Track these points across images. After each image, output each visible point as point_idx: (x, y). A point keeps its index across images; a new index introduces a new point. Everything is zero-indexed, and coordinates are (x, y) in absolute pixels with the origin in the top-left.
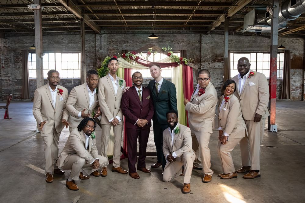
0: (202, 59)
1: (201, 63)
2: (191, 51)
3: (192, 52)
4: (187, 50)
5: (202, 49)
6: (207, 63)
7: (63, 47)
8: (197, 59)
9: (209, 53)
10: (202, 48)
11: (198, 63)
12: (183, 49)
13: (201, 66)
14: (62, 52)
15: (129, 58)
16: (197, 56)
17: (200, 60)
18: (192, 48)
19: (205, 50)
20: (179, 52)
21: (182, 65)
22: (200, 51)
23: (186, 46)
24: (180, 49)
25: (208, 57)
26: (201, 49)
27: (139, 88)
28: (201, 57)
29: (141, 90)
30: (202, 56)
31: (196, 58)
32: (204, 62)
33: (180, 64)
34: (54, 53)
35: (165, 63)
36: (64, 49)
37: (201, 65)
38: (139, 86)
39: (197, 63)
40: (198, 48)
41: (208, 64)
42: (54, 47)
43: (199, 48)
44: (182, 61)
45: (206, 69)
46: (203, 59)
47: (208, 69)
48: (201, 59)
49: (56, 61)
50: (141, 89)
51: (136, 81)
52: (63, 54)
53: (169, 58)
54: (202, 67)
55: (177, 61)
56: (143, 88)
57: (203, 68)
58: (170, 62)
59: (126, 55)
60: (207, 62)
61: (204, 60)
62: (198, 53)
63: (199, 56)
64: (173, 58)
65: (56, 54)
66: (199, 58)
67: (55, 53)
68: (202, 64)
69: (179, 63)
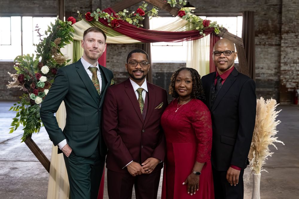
0: (283, 27)
1: (281, 35)
2: (263, 13)
3: (265, 14)
4: (255, 11)
5: (283, 9)
6: (293, 35)
7: (35, 6)
8: (273, 28)
9: (296, 16)
10: (283, 6)
11: (276, 34)
12: (248, 9)
13: (280, 41)
14: (34, 16)
15: (97, 20)
16: (273, 21)
17: (279, 30)
18: (265, 7)
19: (288, 11)
20: (241, 15)
21: (209, 35)
22: (280, 13)
23: (254, 3)
24: (243, 10)
25: (294, 23)
26: (281, 9)
27: (140, 85)
28: (281, 23)
29: (143, 89)
30: (283, 22)
31: (272, 25)
32: (287, 32)
33: (204, 35)
34: (20, 17)
35: (174, 31)
36: (37, 9)
37: (281, 38)
38: (139, 81)
39: (274, 34)
40: (276, 7)
41: (295, 37)
42: (20, 7)
43: (278, 6)
44: (209, 28)
45: (290, 45)
46: (285, 28)
47: (294, 45)
48: (281, 28)
49: (23, 30)
50: (144, 86)
51: (134, 71)
52: (35, 18)
53: (182, 21)
54: (282, 41)
55: (197, 28)
56: (149, 85)
57: (285, 43)
58: (184, 29)
59: (92, 15)
60: (292, 32)
61: (287, 29)
62: (275, 16)
63: (277, 22)
64: (189, 21)
65: (24, 17)
66: (278, 25)
67: (22, 16)
68: (284, 36)
69: (201, 33)
